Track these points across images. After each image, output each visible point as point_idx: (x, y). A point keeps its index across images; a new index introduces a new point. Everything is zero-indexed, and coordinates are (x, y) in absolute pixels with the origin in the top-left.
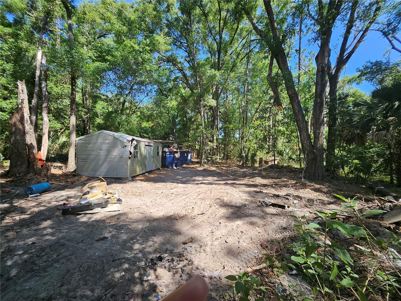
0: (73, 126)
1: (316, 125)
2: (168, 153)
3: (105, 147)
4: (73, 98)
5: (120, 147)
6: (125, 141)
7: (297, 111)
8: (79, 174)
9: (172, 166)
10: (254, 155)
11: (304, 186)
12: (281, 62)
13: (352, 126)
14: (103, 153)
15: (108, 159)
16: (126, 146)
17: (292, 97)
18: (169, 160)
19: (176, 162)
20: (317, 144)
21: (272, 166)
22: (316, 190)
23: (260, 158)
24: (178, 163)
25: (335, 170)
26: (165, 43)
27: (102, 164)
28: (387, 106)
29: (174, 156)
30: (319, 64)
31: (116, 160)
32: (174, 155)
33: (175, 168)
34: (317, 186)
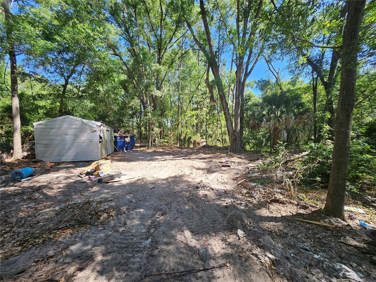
0: (17, 108)
1: (236, 117)
2: (119, 138)
3: (71, 132)
4: (14, 77)
5: (89, 132)
6: (95, 126)
7: (225, 107)
8: (41, 160)
9: (123, 150)
10: (190, 138)
11: (232, 156)
12: (215, 71)
13: (254, 118)
14: (69, 138)
15: (76, 144)
16: (95, 131)
17: (222, 97)
18: (119, 144)
19: (126, 145)
20: (236, 130)
21: (204, 146)
22: (240, 158)
23: (194, 141)
24: (128, 147)
25: (243, 146)
26: (116, 33)
27: (69, 149)
28: (270, 108)
29: (125, 141)
30: (238, 77)
31: (85, 144)
32: (124, 139)
33: (126, 151)
34: (238, 156)
